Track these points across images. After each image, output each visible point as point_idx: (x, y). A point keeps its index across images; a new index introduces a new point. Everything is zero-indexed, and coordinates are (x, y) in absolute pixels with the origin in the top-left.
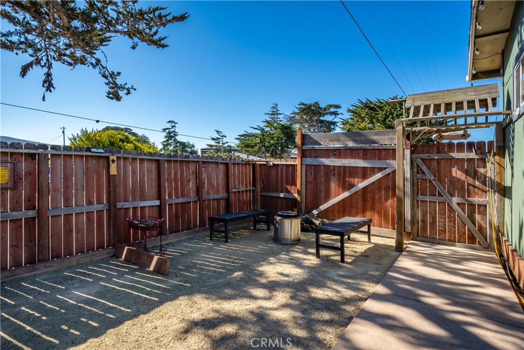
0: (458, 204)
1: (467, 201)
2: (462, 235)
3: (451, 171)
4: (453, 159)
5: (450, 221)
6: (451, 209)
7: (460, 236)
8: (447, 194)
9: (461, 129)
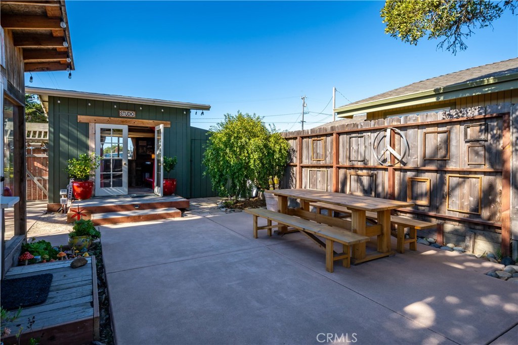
0: (38, 180)
1: (43, 178)
2: (40, 195)
3: (34, 164)
4: (35, 157)
5: (33, 190)
6: (34, 184)
7: (39, 196)
8: (32, 176)
9: (40, 142)
